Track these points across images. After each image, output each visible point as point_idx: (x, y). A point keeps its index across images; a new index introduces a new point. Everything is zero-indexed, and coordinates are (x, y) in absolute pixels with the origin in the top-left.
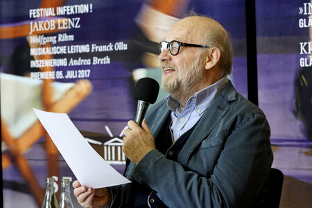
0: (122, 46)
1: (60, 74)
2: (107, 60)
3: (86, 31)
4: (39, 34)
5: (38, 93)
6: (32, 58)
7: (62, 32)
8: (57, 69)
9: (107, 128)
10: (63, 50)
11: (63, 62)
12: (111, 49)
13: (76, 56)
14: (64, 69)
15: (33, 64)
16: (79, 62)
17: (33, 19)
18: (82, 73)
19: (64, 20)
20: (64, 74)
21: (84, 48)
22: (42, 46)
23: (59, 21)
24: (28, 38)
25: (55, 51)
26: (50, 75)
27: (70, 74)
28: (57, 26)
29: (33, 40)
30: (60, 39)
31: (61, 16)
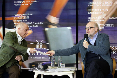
0: (42, 23)
2: (37, 26)
4: (17, 20)
6: (15, 25)
7: (24, 19)
9: (37, 41)
12: (38, 23)
15: (15, 26)
16: (29, 26)
17: (15, 16)
18: (30, 29)
19: (25, 17)
21: (31, 23)
22: (18, 22)
23: (23, 17)
24: (13, 20)
28: (22, 18)
29: (15, 21)
30: (23, 21)
31: (24, 16)
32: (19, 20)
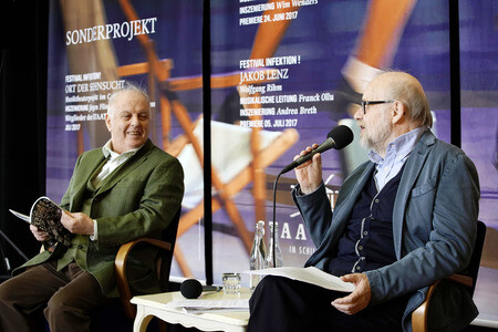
0: (328, 97)
1: (268, 123)
2: (313, 110)
3: (295, 81)
4: (249, 84)
5: (246, 140)
6: (242, 107)
7: (271, 82)
8: (265, 117)
10: (271, 99)
11: (271, 111)
12: (318, 99)
13: (284, 106)
14: (272, 118)
15: (243, 113)
16: (287, 112)
17: (243, 69)
18: (290, 122)
19: (273, 71)
20: (272, 123)
21: (292, 98)
22: (252, 96)
23: (268, 71)
24: (238, 88)
25: (264, 100)
26: (259, 123)
27: (278, 123)
28: (266, 76)
29: (242, 90)
30: (268, 89)
31: (270, 67)
32: (255, 85)
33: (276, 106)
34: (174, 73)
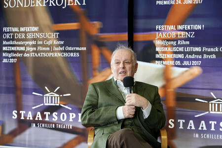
1: (178, 63)
2: (213, 56)
3: (197, 39)
4: (163, 40)
5: (161, 72)
6: (157, 53)
7: (181, 39)
8: (176, 59)
10: (181, 49)
11: (181, 56)
12: (217, 50)
13: (191, 53)
14: (182, 60)
15: (157, 56)
16: (193, 56)
17: (158, 30)
18: (194, 63)
19: (182, 33)
20: (182, 62)
21: (198, 49)
22: (165, 46)
23: (179, 33)
24: (154, 41)
25: (175, 49)
26: (172, 63)
27: (186, 63)
28: (177, 36)
29: (158, 43)
30: (179, 43)
31: (180, 30)
32: (168, 40)
33: (185, 53)
34: (102, 31)
